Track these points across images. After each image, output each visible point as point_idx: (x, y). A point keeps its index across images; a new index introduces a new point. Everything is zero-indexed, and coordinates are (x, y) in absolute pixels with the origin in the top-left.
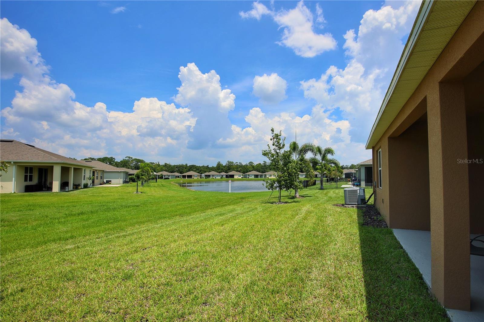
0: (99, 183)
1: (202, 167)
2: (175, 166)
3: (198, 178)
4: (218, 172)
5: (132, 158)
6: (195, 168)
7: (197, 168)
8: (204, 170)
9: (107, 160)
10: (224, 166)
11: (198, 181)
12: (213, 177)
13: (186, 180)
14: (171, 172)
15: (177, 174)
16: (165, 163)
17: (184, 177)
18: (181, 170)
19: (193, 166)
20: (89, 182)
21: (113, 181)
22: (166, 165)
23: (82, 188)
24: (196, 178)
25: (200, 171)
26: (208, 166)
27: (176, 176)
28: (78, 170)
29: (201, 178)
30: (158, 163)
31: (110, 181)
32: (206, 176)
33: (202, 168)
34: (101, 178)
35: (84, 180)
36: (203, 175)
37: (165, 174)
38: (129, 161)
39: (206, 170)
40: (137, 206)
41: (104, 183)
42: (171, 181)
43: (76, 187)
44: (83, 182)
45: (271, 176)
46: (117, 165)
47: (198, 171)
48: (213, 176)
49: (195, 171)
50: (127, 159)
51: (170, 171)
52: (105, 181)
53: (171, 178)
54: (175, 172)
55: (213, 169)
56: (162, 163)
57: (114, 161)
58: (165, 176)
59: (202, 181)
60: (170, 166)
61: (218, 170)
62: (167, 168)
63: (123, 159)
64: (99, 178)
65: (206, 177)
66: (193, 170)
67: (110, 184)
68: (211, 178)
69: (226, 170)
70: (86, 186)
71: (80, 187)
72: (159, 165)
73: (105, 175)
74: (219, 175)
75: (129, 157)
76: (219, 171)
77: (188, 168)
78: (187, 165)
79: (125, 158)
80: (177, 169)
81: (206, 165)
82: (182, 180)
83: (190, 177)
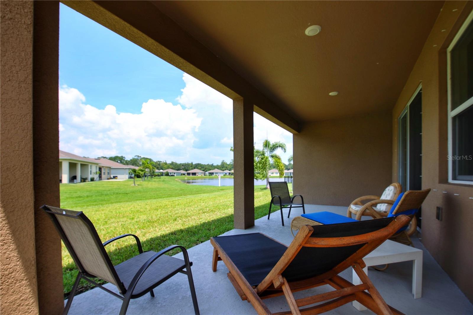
0: (107, 178)
1: (207, 165)
2: (181, 164)
3: (202, 176)
4: (222, 170)
5: (140, 157)
6: (200, 166)
7: (203, 166)
8: (209, 168)
9: (118, 159)
10: (228, 165)
11: (202, 179)
12: (216, 175)
13: (191, 177)
14: (178, 170)
15: (182, 172)
16: (172, 162)
17: (189, 174)
18: (187, 168)
19: (198, 164)
20: (96, 177)
21: (119, 176)
22: (172, 163)
23: (89, 181)
24: (199, 176)
25: (205, 169)
26: (213, 164)
27: (182, 174)
28: (84, 166)
29: (205, 175)
30: (165, 162)
31: (117, 177)
32: (210, 173)
33: (207, 167)
34: (108, 173)
35: (91, 174)
36: (207, 173)
37: (171, 172)
38: (138, 160)
39: (211, 168)
40: (127, 194)
41: (111, 178)
42: (176, 178)
43: (84, 180)
44: (90, 176)
45: (273, 173)
46: (127, 163)
47: (203, 169)
48: (217, 173)
49: (200, 169)
50: (136, 157)
51: (176, 169)
52: (112, 176)
53: (177, 175)
54: (181, 170)
55: (218, 167)
56: (169, 162)
57: (124, 160)
58: (171, 173)
59: (205, 178)
60: (176, 164)
61: (222, 168)
62: (174, 166)
63: (133, 158)
64: (106, 173)
65: (210, 175)
66: (198, 168)
67: (116, 179)
68: (215, 176)
69: (230, 168)
70: (92, 180)
71: (87, 181)
72: (166, 164)
73: (112, 171)
74: (222, 173)
75: (138, 156)
76: (224, 169)
77: (194, 166)
78: (192, 163)
79: (134, 157)
80: (183, 167)
81: (210, 164)
82: (186, 177)
83: (194, 174)
